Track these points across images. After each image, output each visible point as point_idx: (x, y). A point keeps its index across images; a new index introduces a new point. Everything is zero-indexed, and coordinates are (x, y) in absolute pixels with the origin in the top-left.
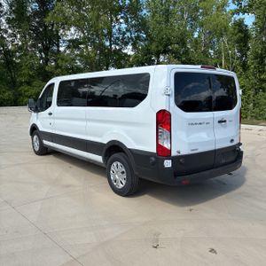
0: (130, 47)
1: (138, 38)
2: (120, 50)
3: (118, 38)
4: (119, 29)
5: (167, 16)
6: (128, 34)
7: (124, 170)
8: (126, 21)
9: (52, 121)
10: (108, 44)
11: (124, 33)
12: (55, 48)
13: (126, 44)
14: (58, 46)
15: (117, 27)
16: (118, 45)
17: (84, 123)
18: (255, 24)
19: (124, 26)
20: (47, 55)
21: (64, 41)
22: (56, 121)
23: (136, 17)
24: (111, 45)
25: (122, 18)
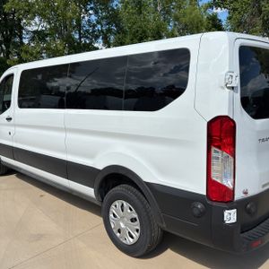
0: (100, 40)
1: (109, 30)
2: (90, 44)
3: (87, 31)
4: (89, 21)
5: (140, 8)
6: (99, 26)
7: (135, 216)
8: (96, 13)
9: (12, 129)
10: (77, 36)
11: (94, 26)
12: (18, 40)
13: (97, 37)
14: (21, 38)
15: (87, 18)
16: (87, 38)
17: (62, 135)
18: (230, 18)
19: (94, 18)
20: (8, 47)
21: (28, 32)
22: (18, 129)
23: (106, 9)
24: (80, 38)
25: (91, 8)
